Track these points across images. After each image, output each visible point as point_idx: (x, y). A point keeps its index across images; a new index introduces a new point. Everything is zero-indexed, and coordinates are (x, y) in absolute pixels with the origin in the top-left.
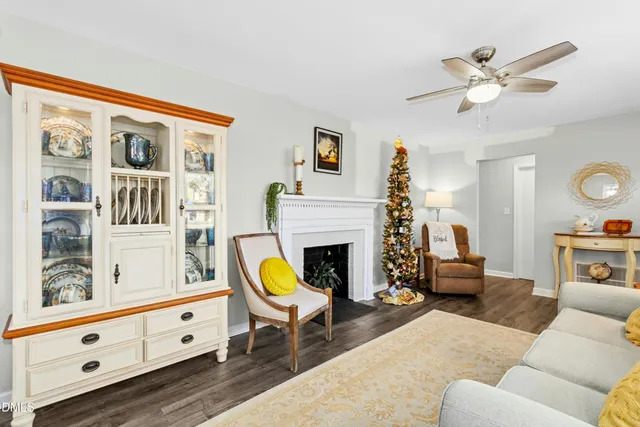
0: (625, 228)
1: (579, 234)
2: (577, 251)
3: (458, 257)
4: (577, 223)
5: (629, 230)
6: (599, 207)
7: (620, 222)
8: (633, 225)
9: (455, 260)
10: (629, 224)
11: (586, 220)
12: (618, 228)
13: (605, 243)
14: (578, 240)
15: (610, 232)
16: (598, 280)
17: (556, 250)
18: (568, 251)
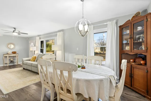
0: (15, 53)
2: (9, 57)
5: (16, 53)
6: (11, 50)
7: (14, 52)
10: (16, 52)
12: (14, 53)
13: (14, 55)
14: (10, 55)
15: (13, 53)
16: (12, 61)
17: (4, 57)
18: (8, 57)
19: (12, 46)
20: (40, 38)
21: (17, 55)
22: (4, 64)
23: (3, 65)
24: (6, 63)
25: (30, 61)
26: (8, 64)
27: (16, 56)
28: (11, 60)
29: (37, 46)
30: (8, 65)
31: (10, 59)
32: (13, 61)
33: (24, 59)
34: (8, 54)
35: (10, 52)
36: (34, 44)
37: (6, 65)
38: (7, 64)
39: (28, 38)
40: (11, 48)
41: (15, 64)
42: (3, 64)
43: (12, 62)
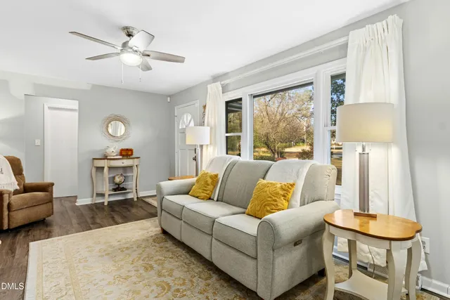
0: (130, 153)
1: (109, 157)
2: (110, 168)
3: (18, 188)
4: (107, 151)
5: (132, 154)
6: (117, 141)
7: (127, 150)
8: (134, 151)
9: (16, 192)
10: (131, 150)
11: (112, 149)
12: (126, 153)
13: (126, 162)
14: (112, 161)
15: (123, 156)
16: (119, 185)
17: (94, 170)
18: (106, 170)
19: (121, 129)
20: (225, 89)
21: (136, 162)
22: (95, 195)
23: (90, 199)
24: (100, 191)
25: (187, 193)
26: (107, 196)
27: (131, 167)
28: (117, 180)
29: (212, 122)
30: (106, 200)
31: (114, 178)
32: (121, 186)
33: (167, 185)
34: (105, 158)
35: (114, 149)
36: (193, 117)
37: (100, 200)
38: (102, 195)
39: (170, 96)
40: (119, 135)
41: (130, 196)
42: (92, 197)
43: (119, 188)
